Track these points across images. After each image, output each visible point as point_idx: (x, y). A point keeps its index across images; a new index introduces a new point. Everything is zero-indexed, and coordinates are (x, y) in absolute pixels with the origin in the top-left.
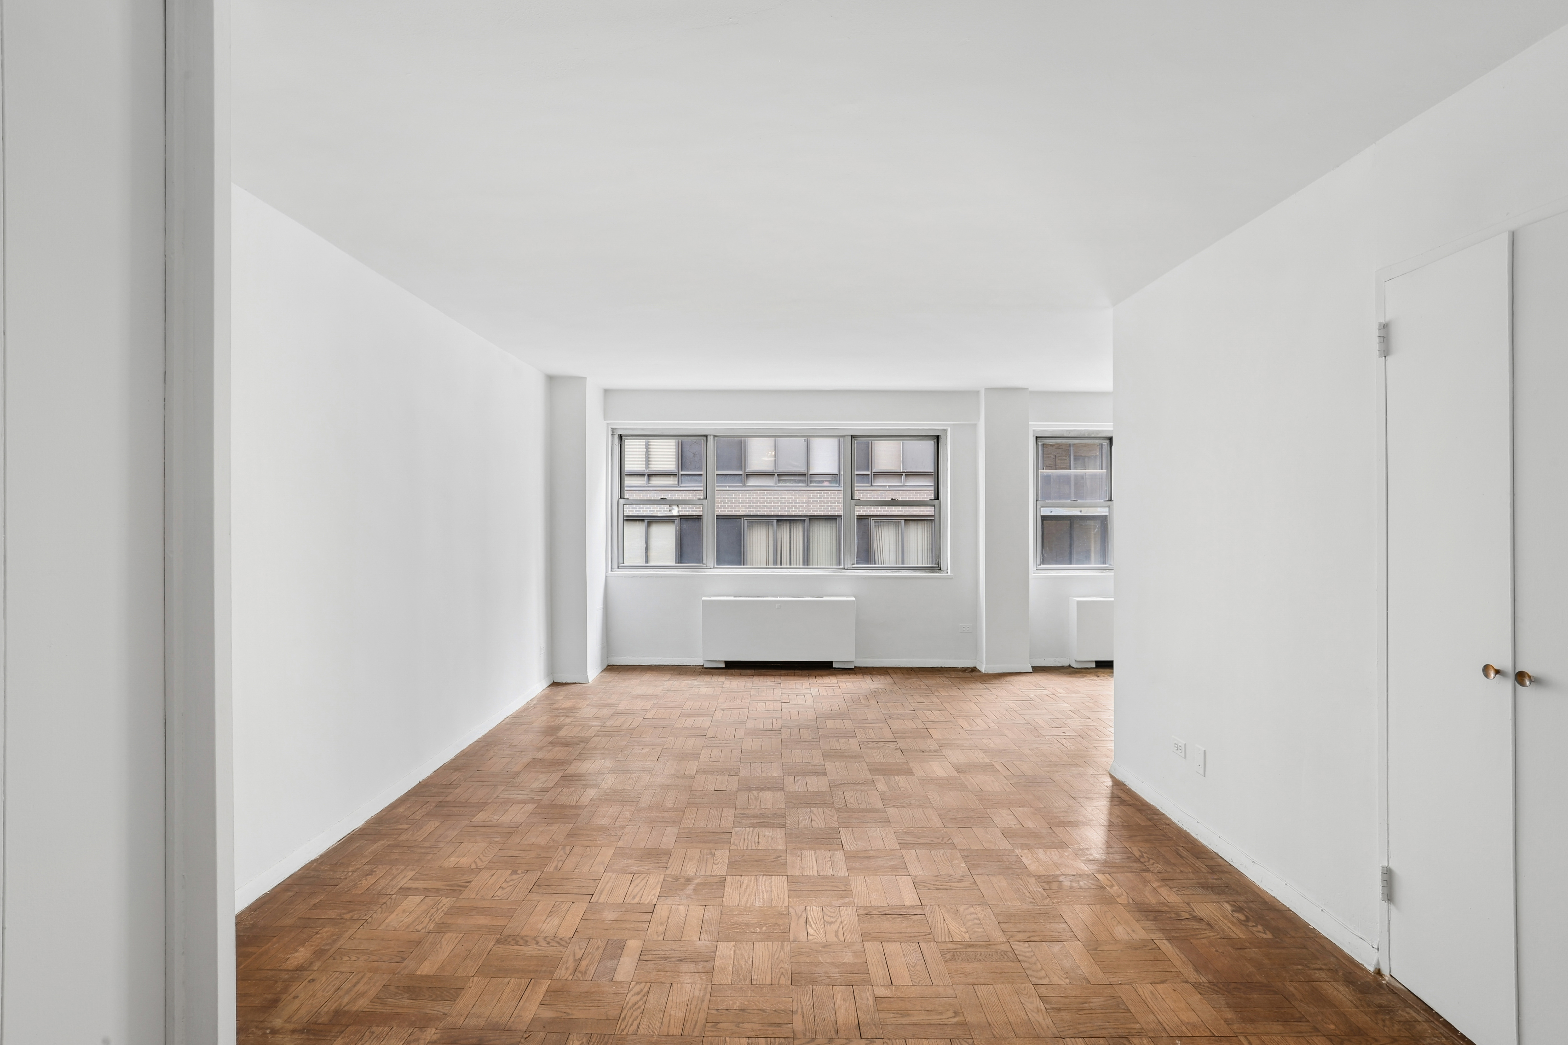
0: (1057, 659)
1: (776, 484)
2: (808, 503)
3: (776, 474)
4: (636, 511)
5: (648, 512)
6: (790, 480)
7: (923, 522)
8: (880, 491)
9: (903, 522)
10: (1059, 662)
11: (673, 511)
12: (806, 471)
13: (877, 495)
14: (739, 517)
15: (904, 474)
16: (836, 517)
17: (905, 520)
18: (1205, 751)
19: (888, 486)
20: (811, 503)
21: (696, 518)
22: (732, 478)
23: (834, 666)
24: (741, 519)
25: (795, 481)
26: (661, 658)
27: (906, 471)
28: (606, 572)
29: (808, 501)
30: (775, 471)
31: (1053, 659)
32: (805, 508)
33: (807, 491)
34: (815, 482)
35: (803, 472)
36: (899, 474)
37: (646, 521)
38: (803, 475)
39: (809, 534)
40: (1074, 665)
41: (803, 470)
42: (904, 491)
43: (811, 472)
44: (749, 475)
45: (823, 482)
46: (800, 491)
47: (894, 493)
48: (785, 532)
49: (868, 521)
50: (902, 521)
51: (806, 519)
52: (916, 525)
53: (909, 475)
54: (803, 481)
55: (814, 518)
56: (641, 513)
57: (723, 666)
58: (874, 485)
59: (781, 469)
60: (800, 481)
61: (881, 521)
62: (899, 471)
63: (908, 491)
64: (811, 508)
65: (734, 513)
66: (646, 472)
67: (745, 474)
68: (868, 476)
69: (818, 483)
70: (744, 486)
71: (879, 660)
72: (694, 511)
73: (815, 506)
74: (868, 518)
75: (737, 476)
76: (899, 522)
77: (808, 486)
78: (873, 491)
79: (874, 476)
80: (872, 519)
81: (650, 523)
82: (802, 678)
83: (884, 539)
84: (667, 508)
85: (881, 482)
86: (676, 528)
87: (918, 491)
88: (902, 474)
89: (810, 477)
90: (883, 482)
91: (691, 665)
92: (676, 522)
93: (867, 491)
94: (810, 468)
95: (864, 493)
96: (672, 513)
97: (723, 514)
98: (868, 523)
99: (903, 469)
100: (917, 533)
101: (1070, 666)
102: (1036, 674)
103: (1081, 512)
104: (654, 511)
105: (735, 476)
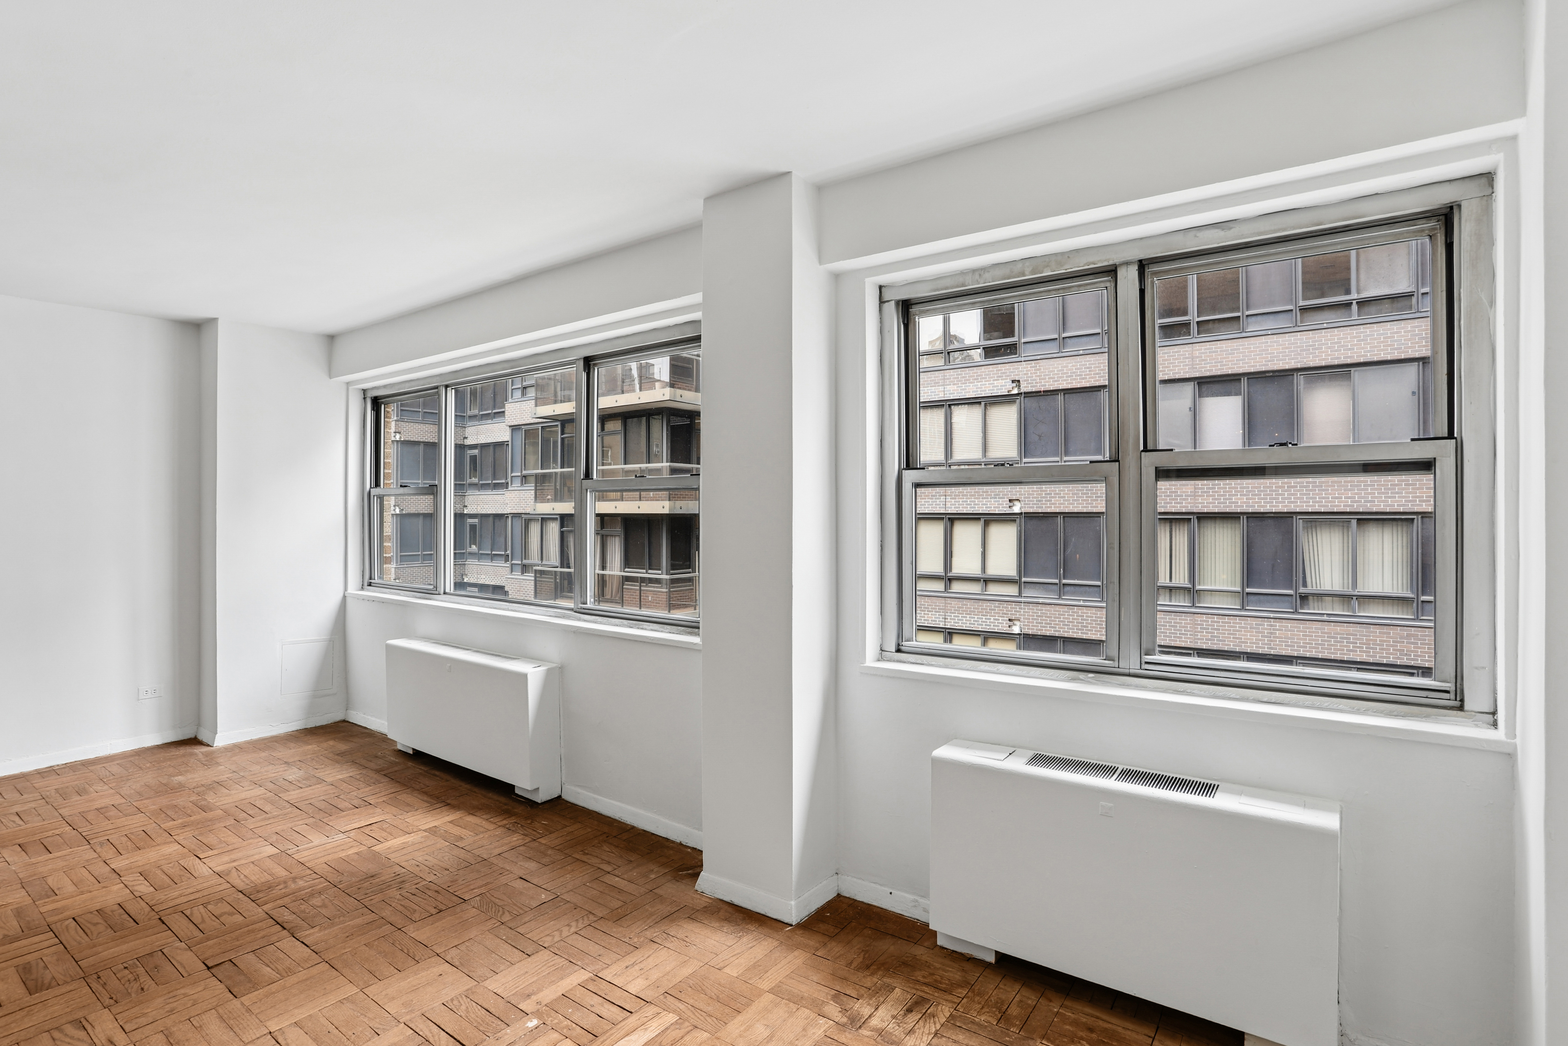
2: (1195, 496)
4: (970, 508)
5: (984, 509)
7: (1393, 522)
9: (1354, 522)
11: (1014, 508)
16: (1239, 515)
17: (1358, 520)
20: (1200, 496)
21: (1041, 517)
29: (1195, 492)
32: (1190, 503)
37: (982, 520)
39: (1197, 538)
41: (1187, 446)
48: (1163, 537)
49: (1292, 521)
50: (1352, 520)
51: (1192, 517)
52: (1380, 530)
55: (1204, 517)
56: (976, 510)
61: (1315, 520)
65: (1090, 509)
66: (982, 460)
72: (1040, 507)
73: (1205, 500)
74: (1292, 517)
76: (1348, 521)
80: (1298, 517)
81: (987, 523)
83: (1322, 547)
84: (1006, 504)
86: (1017, 528)
92: (1018, 520)
94: (1197, 445)
96: (1013, 510)
97: (1076, 511)
98: (1292, 524)
100: (1382, 540)
104: (991, 507)
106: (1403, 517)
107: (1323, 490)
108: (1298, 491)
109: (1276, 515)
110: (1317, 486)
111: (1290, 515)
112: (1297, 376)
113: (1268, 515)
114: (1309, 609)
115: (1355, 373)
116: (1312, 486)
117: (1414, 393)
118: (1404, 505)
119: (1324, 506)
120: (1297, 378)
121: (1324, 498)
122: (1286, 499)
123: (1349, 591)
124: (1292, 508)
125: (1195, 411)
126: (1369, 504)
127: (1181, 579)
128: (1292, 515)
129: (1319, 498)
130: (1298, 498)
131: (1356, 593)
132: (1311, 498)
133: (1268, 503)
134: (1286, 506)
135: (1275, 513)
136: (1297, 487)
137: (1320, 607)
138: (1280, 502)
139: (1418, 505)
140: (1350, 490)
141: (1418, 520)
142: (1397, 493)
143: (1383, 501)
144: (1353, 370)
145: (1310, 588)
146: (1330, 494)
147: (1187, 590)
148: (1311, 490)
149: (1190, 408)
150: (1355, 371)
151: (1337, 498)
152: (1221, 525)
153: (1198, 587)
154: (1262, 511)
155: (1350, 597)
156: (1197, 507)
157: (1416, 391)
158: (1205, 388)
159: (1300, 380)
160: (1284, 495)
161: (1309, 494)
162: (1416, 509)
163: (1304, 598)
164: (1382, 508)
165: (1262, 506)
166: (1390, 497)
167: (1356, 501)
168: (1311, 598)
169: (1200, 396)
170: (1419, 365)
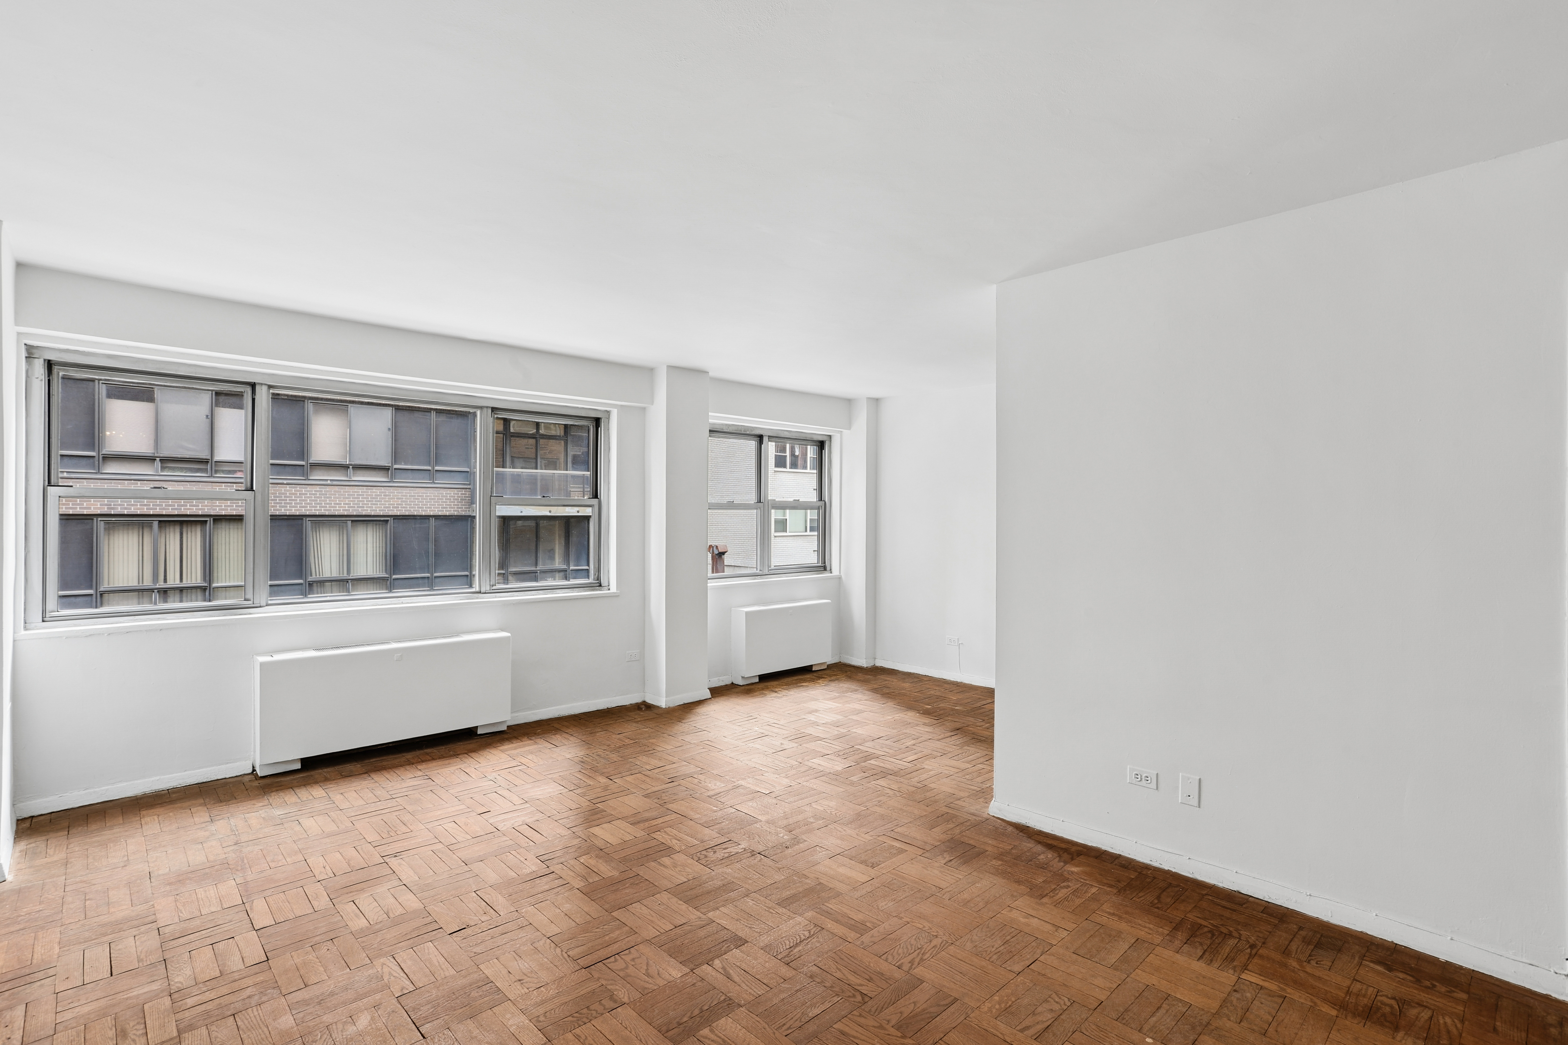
0: (720, 678)
1: (157, 471)
3: (158, 459)
6: (181, 467)
7: (375, 523)
8: (319, 486)
9: (349, 523)
10: (723, 681)
12: (209, 457)
13: (315, 491)
14: (88, 517)
15: (351, 467)
17: (352, 521)
18: (1200, 779)
19: (330, 480)
22: (75, 461)
23: (479, 732)
24: (93, 519)
25: (191, 470)
26: (158, 778)
27: (353, 463)
28: (14, 632)
30: (156, 455)
31: (717, 678)
32: (206, 506)
33: (211, 484)
34: (223, 472)
35: (204, 457)
36: (345, 467)
38: (205, 462)
39: (213, 539)
40: (740, 682)
41: (204, 454)
42: (351, 487)
43: (217, 458)
44: (109, 458)
45: (235, 472)
46: (199, 483)
47: (338, 488)
48: (172, 538)
50: (348, 521)
51: (208, 519)
52: (366, 529)
53: (358, 468)
54: (205, 471)
55: (217, 519)
57: (298, 766)
58: (311, 478)
59: (166, 453)
60: (198, 470)
61: (320, 522)
62: (345, 463)
63: (356, 487)
64: (218, 506)
67: (101, 456)
68: (302, 467)
69: (227, 474)
70: (99, 472)
71: (533, 712)
74: (302, 519)
75: (85, 459)
76: (345, 522)
77: (211, 476)
78: (309, 486)
79: (310, 468)
80: (307, 519)
82: (447, 762)
83: (324, 544)
85: (320, 476)
87: (369, 487)
88: (349, 467)
89: (215, 465)
90: (323, 475)
91: (227, 777)
93: (301, 486)
94: (216, 451)
95: (297, 488)
98: (303, 525)
99: (350, 461)
100: (367, 536)
101: (732, 683)
102: (717, 699)
103: (550, 512)
105: (81, 458)
106: (382, 519)
107: (328, 498)
108: (309, 497)
109: (289, 518)
110: (323, 494)
111: (300, 517)
112: (308, 402)
113: (282, 517)
114: (314, 594)
115: (352, 408)
116: (319, 494)
117: (389, 429)
118: (383, 510)
119: (328, 510)
120: (308, 406)
121: (328, 504)
122: (298, 504)
123: (345, 575)
124: (303, 511)
125: (211, 419)
126: (360, 509)
127: (195, 577)
128: (301, 518)
129: (324, 504)
130: (308, 504)
131: (351, 577)
132: (318, 504)
133: (283, 507)
134: (298, 510)
135: (289, 516)
136: (307, 494)
137: (323, 592)
138: (293, 507)
139: (391, 510)
140: (347, 498)
141: (391, 520)
142: (379, 501)
143: (370, 507)
144: (350, 405)
145: (314, 576)
146: (333, 501)
147: (204, 589)
148: (318, 497)
149: (207, 416)
150: (351, 406)
151: (338, 504)
152: (236, 527)
153: (214, 585)
154: (277, 514)
155: (347, 581)
156: (214, 510)
157: (391, 427)
158: (221, 398)
159: (310, 406)
160: (297, 500)
161: (317, 500)
162: (390, 513)
163: (311, 584)
164: (369, 512)
165: (278, 510)
166: (374, 504)
167: (351, 507)
168: (315, 584)
169: (217, 405)
170: (393, 409)
